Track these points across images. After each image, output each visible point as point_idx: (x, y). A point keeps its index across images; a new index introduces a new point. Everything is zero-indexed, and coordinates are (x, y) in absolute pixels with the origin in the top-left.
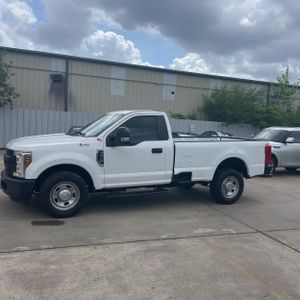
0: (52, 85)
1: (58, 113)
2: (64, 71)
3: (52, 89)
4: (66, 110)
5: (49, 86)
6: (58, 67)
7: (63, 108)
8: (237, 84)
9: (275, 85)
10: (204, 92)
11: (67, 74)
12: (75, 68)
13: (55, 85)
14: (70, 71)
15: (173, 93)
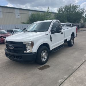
8: (37, 12)
15: (19, 16)
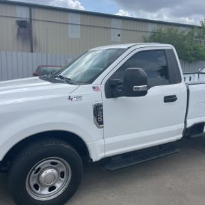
0: (18, 30)
1: (25, 54)
2: (28, 17)
3: (19, 33)
4: (32, 51)
5: (16, 31)
6: (23, 14)
7: (30, 50)
8: (170, 27)
9: (199, 27)
10: (144, 34)
11: (31, 20)
12: (38, 14)
13: (22, 30)
14: (33, 18)
15: (119, 35)
